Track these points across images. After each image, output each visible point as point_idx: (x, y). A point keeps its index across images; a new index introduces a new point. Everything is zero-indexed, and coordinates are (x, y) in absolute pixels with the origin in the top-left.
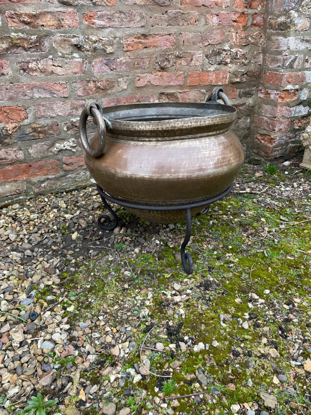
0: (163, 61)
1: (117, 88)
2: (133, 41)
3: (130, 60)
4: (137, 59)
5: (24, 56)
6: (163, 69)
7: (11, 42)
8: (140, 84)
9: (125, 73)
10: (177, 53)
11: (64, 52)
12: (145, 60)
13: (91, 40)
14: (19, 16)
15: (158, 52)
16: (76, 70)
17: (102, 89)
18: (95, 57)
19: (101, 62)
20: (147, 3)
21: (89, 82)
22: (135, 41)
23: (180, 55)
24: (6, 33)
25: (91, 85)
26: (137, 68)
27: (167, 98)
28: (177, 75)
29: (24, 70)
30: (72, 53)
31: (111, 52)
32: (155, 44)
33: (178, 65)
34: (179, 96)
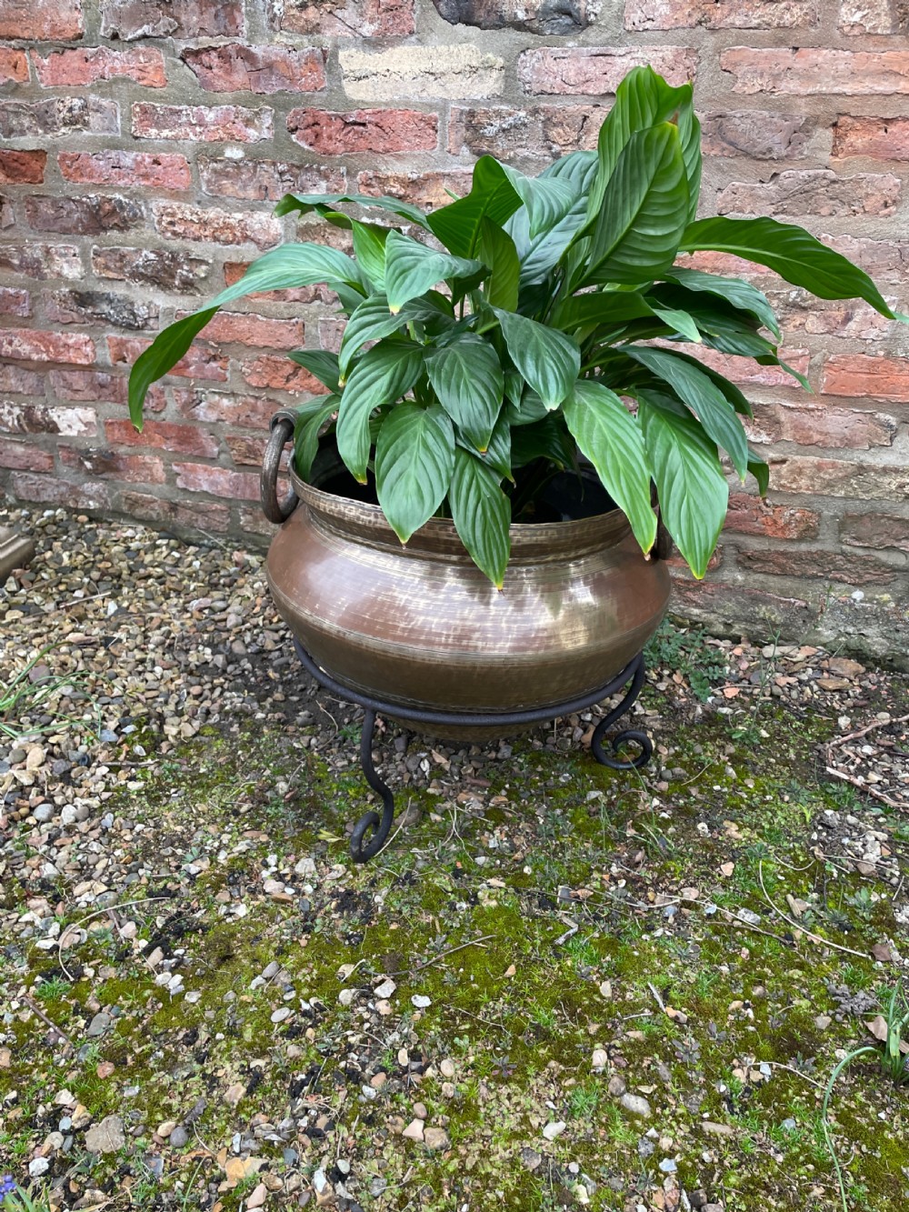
10: (794, 295)
23: (804, 300)
28: (784, 357)
32: (718, 264)
33: (790, 328)
34: (783, 416)
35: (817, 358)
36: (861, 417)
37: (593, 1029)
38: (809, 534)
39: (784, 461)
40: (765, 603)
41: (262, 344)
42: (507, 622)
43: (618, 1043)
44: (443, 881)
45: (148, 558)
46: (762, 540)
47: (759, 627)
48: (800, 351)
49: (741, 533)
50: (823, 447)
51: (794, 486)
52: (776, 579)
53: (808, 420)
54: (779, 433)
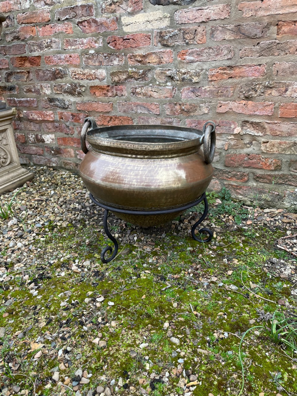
0: (249, 91)
1: (198, 112)
2: (218, 72)
3: (214, 89)
4: (221, 88)
5: (134, 83)
6: (247, 98)
7: (128, 75)
8: (221, 110)
9: (208, 100)
10: (267, 83)
11: (161, 81)
12: (229, 89)
13: (181, 73)
14: (135, 56)
15: (244, 82)
16: (167, 95)
17: (186, 111)
18: (183, 85)
19: (188, 89)
20: (237, 38)
21: (176, 104)
22: (219, 72)
23: (271, 85)
24: (126, 68)
25: (178, 107)
26: (220, 96)
27: (252, 127)
28: (265, 105)
29: (133, 93)
30: (166, 82)
31: (196, 81)
32: (241, 75)
33: (267, 95)
34: (266, 126)
35: (277, 105)
36: (294, 125)
37: (167, 316)
38: (278, 168)
39: (267, 142)
40: (264, 193)
41: (100, 111)
42: (145, 176)
43: (174, 321)
44: (130, 270)
45: (67, 180)
46: (262, 170)
47: (263, 202)
48: (271, 103)
49: (254, 168)
50: (280, 136)
51: (272, 151)
52: (267, 185)
53: (275, 127)
54: (265, 132)
